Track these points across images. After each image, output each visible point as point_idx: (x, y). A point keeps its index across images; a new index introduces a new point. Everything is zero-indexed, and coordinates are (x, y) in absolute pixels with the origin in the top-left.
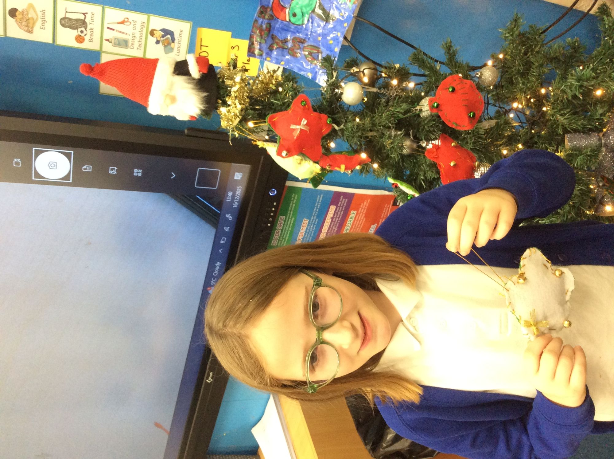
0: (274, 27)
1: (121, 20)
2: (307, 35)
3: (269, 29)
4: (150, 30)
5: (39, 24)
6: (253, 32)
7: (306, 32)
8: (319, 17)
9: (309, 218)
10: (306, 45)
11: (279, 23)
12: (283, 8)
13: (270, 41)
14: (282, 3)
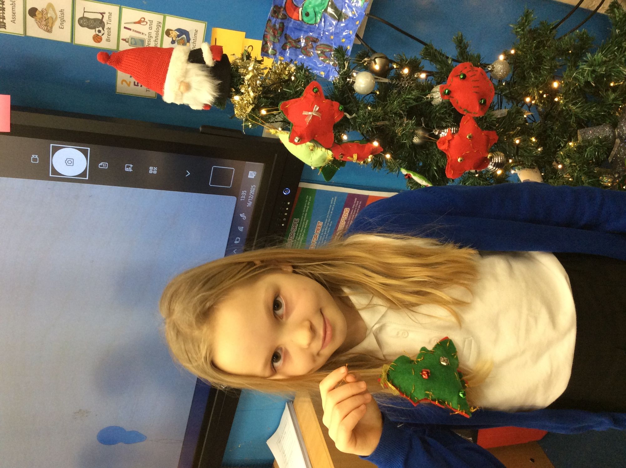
0: (287, 27)
1: (137, 20)
2: (319, 34)
3: (283, 28)
4: (165, 30)
5: (58, 23)
6: (266, 32)
7: (319, 31)
8: (331, 16)
9: (323, 220)
10: (318, 44)
11: (292, 22)
12: (296, 8)
13: (283, 40)
14: (294, 3)
